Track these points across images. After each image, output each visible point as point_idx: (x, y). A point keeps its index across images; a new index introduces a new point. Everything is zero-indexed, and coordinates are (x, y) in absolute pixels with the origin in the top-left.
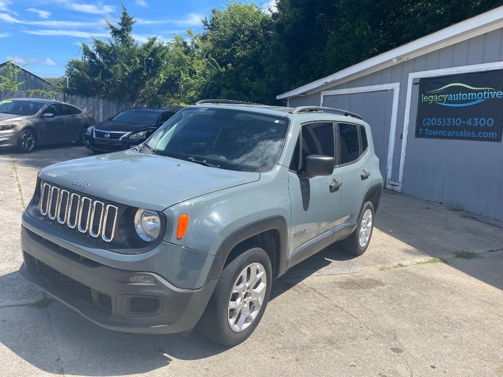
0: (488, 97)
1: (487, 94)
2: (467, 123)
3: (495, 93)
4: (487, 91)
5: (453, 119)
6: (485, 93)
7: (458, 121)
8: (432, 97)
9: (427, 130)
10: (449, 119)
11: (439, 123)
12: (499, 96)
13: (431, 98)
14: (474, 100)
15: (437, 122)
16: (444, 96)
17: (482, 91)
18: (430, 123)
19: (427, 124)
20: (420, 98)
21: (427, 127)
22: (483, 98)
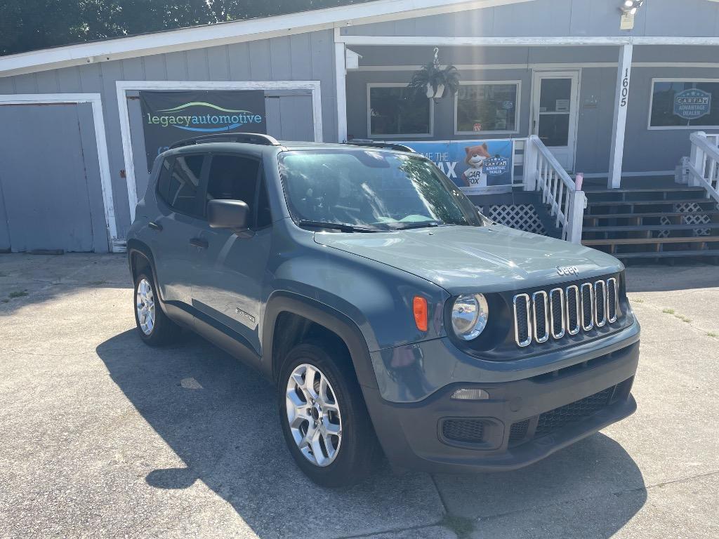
0: (245, 122)
1: (243, 118)
3: (253, 116)
4: (242, 114)
6: (241, 116)
8: (166, 118)
12: (258, 120)
13: (164, 120)
14: (228, 124)
16: (185, 117)
17: (238, 114)
20: (145, 119)
22: (239, 122)
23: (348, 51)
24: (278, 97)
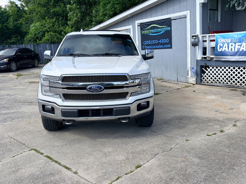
0: (166, 30)
1: (165, 29)
2: (160, 42)
3: (168, 28)
5: (155, 41)
6: (164, 28)
8: (146, 31)
9: (145, 46)
10: (153, 41)
11: (150, 43)
12: (169, 29)
13: (145, 32)
14: (161, 32)
15: (149, 43)
16: (150, 30)
17: (163, 28)
18: (146, 43)
19: (146, 44)
20: (141, 32)
21: (145, 45)
22: (164, 31)
24: (176, 19)
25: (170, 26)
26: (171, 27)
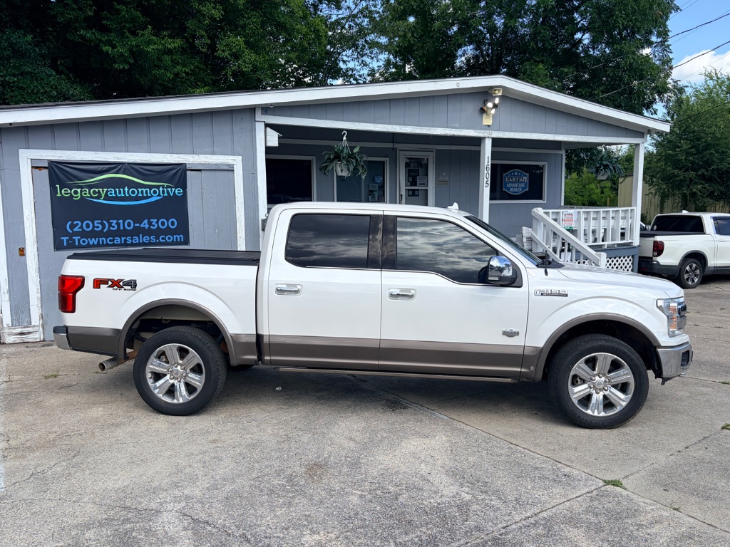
0: (166, 195)
1: (163, 192)
2: (142, 226)
3: (173, 189)
4: (163, 187)
5: (121, 221)
6: (161, 189)
7: (129, 224)
8: (79, 190)
9: (76, 238)
10: (115, 221)
11: (98, 227)
12: (179, 193)
13: (76, 192)
14: (147, 197)
15: (94, 227)
16: (101, 190)
17: (158, 187)
18: (81, 227)
19: (76, 229)
20: (54, 191)
21: (76, 234)
22: (159, 195)
23: (268, 129)
24: (200, 170)
25: (183, 184)
26: (184, 187)
